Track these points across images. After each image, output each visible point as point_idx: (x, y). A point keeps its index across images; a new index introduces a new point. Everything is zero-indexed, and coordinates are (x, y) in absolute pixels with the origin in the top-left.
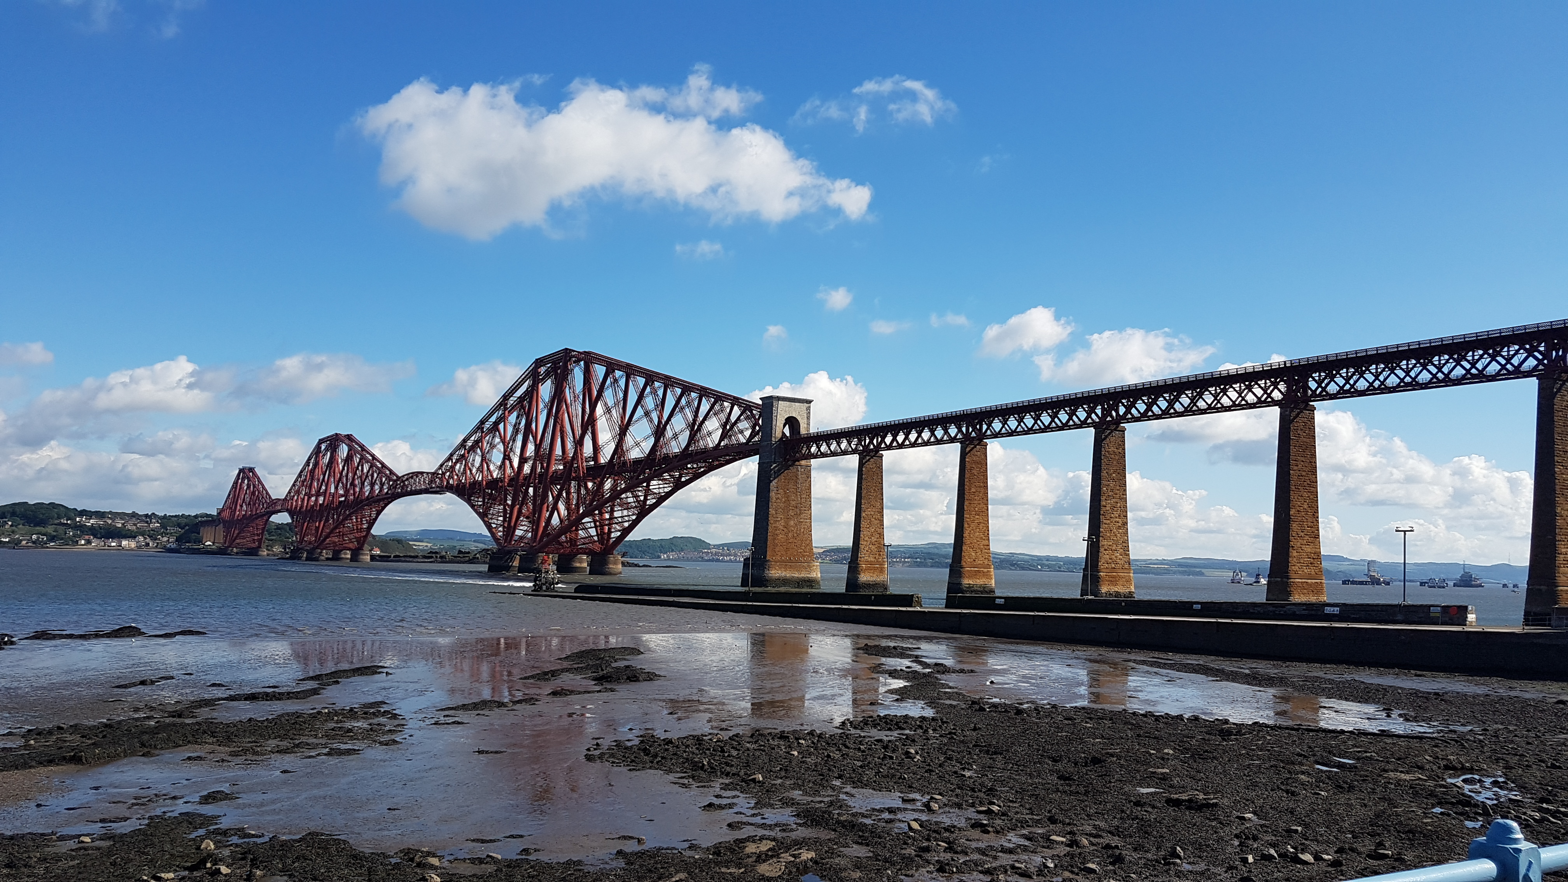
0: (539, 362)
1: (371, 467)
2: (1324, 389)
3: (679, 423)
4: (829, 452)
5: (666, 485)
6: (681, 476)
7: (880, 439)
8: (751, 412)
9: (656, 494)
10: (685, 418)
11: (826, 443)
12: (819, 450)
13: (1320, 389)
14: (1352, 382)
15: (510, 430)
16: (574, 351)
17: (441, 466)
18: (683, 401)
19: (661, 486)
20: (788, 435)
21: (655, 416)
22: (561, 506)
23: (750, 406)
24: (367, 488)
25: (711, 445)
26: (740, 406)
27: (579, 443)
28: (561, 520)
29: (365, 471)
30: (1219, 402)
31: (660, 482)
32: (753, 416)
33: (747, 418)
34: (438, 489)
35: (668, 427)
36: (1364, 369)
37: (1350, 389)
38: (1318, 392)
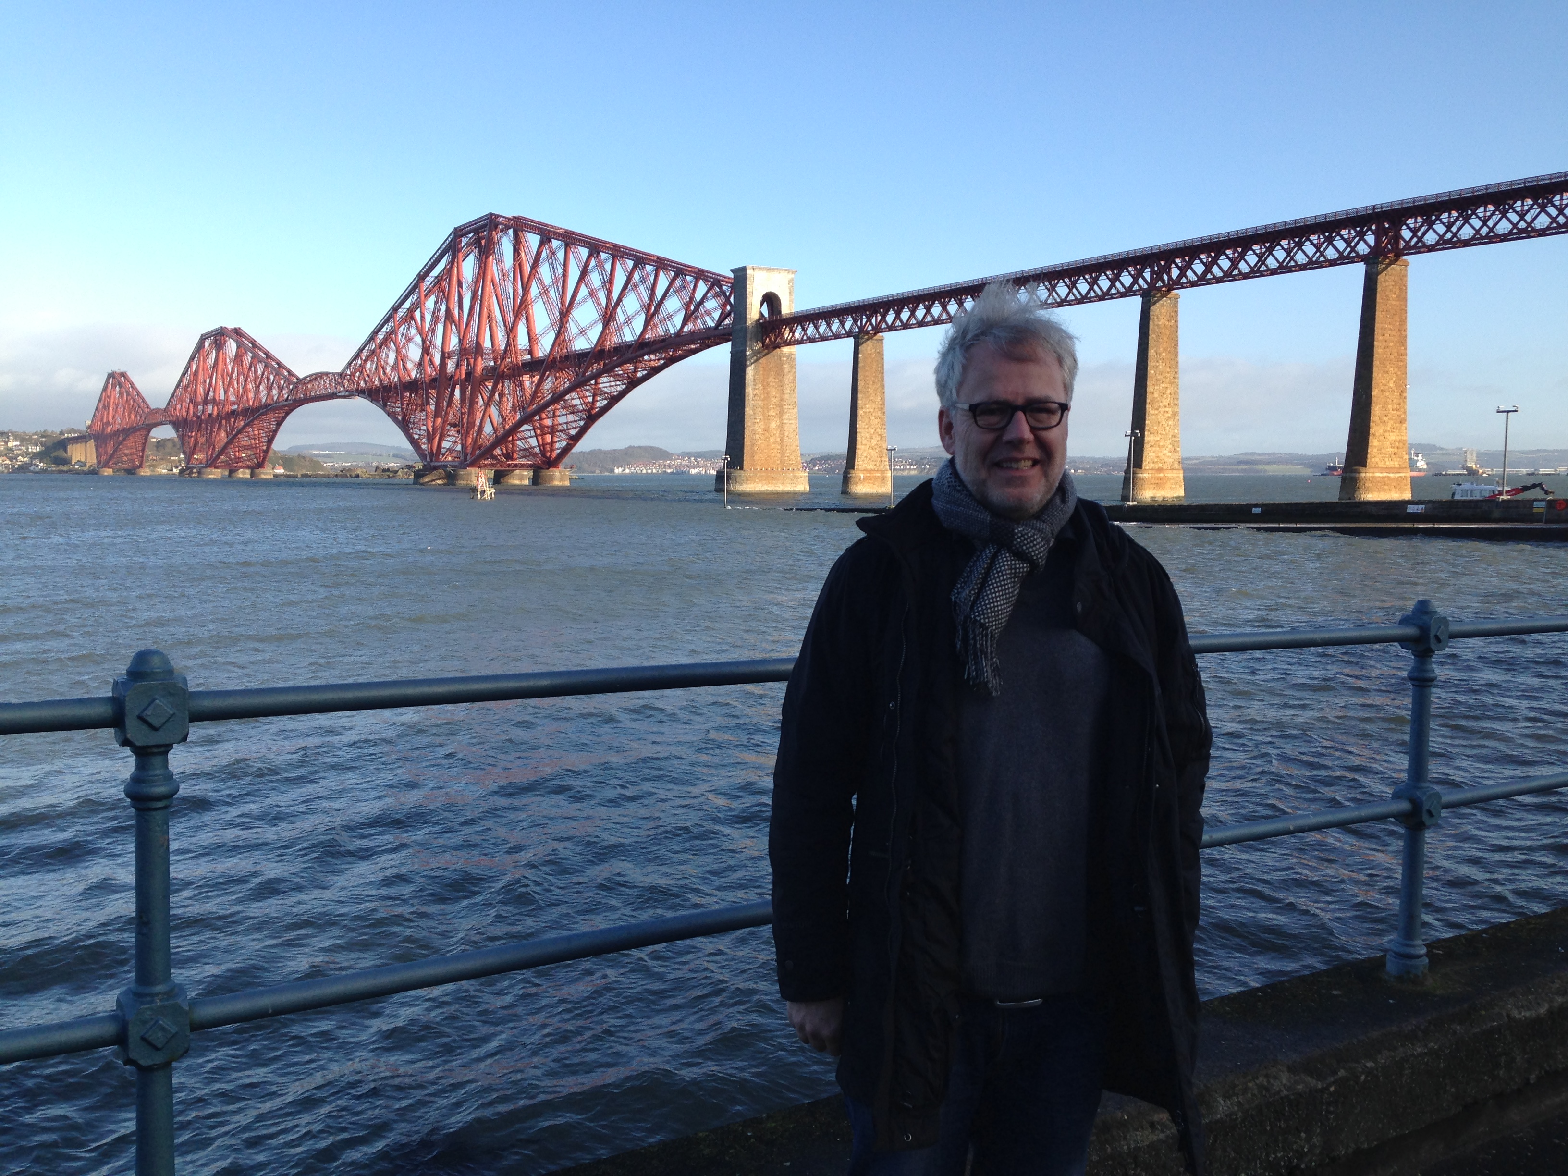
0: (459, 233)
1: (266, 367)
2: (1420, 239)
3: (632, 304)
4: (817, 336)
5: (618, 383)
6: (635, 371)
7: (879, 318)
8: (720, 287)
9: (606, 393)
10: (639, 297)
11: (814, 324)
12: (805, 334)
13: (1415, 239)
14: (1454, 229)
15: (428, 317)
16: (501, 216)
17: (349, 364)
18: (636, 277)
19: (613, 384)
20: (766, 314)
21: (602, 296)
22: (494, 411)
23: (719, 281)
24: (263, 393)
25: (672, 331)
26: (706, 281)
27: (511, 331)
28: (495, 430)
29: (260, 372)
30: (1292, 259)
31: (612, 379)
32: (724, 293)
33: (716, 296)
34: (347, 393)
35: (619, 310)
36: (1470, 212)
37: (1452, 238)
38: (1412, 243)
